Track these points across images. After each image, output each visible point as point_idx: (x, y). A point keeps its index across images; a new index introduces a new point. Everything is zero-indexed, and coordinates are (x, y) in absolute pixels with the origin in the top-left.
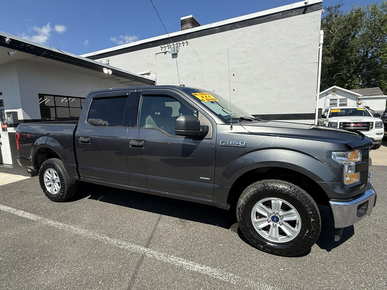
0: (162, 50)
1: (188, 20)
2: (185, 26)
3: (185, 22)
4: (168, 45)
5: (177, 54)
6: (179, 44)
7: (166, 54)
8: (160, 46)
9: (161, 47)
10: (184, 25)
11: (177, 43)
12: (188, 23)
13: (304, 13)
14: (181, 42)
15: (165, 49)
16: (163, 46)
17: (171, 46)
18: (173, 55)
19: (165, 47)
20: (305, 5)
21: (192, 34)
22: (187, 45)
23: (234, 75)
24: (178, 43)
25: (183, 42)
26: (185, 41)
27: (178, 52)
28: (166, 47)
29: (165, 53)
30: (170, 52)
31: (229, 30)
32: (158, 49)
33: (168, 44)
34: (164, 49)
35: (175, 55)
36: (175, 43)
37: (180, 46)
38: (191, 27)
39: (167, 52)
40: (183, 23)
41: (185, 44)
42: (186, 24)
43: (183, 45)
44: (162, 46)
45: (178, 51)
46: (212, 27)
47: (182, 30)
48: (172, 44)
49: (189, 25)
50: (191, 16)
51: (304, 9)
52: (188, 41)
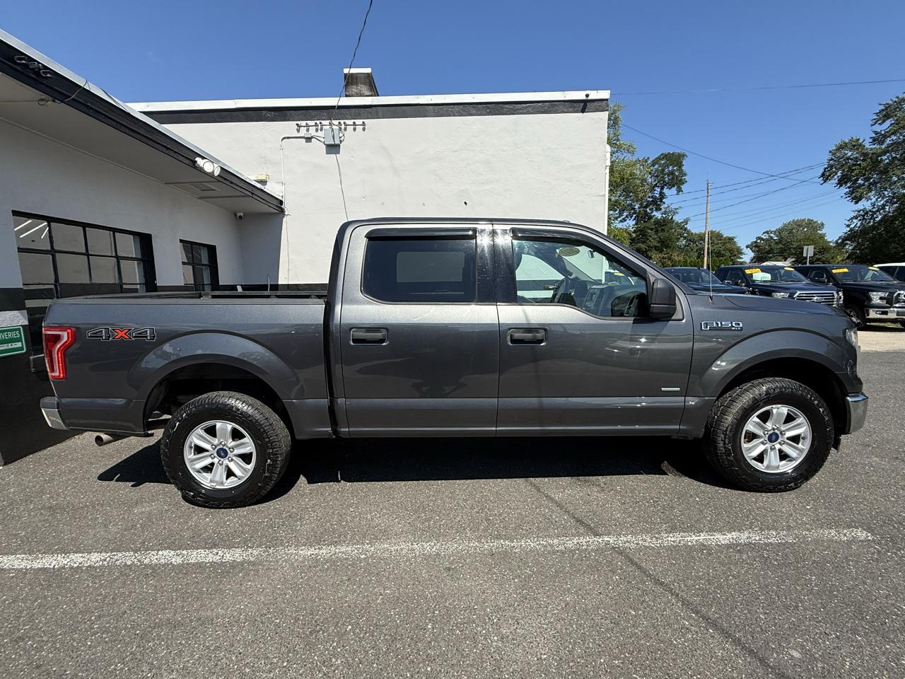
0: (298, 131)
1: (361, 78)
2: (354, 89)
3: (355, 81)
4: (316, 124)
5: (338, 146)
6: (343, 125)
7: (311, 142)
8: (297, 122)
9: (297, 125)
10: (352, 85)
11: (339, 123)
12: (361, 83)
13: (583, 111)
14: (350, 122)
15: (308, 130)
16: (303, 123)
17: (324, 127)
18: (329, 146)
19: (307, 126)
20: (585, 98)
21: (374, 109)
22: (364, 129)
23: (466, 203)
24: (342, 122)
25: (354, 123)
26: (359, 122)
27: (341, 141)
28: (310, 127)
29: (309, 139)
30: (323, 140)
31: (455, 116)
32: (288, 127)
33: (318, 122)
34: (303, 130)
35: (333, 148)
36: (336, 122)
37: (345, 129)
38: (368, 94)
39: (312, 137)
40: (351, 80)
41: (357, 127)
42: (357, 85)
43: (355, 129)
44: (299, 123)
45: (342, 139)
46: (421, 103)
47: (347, 96)
48: (327, 122)
49: (365, 89)
50: (368, 70)
51: (582, 104)
52: (365, 121)
